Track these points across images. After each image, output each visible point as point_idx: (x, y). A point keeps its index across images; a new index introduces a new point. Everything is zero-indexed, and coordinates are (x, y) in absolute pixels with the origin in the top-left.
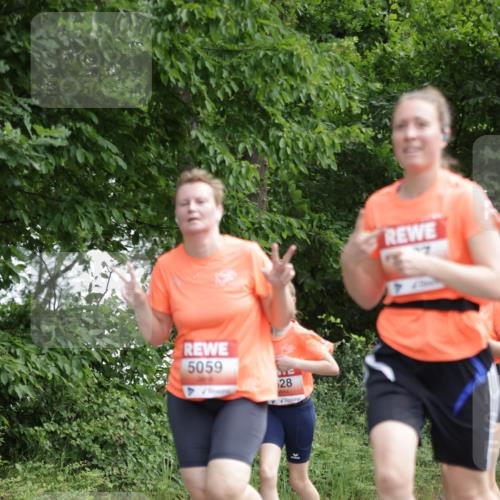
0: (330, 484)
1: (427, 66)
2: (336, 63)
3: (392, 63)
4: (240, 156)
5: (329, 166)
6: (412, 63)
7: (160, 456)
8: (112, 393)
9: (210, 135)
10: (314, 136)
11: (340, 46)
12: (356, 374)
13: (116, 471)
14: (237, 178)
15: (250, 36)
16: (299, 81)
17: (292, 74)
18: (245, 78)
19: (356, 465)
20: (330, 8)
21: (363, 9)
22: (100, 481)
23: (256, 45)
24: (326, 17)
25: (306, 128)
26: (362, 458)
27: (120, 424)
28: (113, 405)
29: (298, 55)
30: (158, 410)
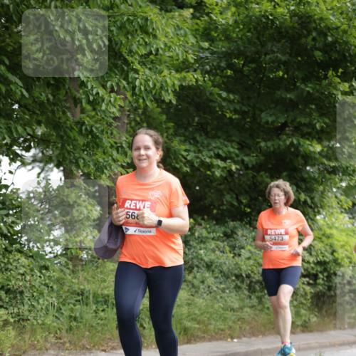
1: (241, 30)
2: (178, 28)
3: (217, 27)
4: (109, 90)
5: (170, 101)
6: (231, 28)
7: (47, 300)
8: (15, 255)
10: (160, 79)
11: (181, 15)
13: (16, 310)
14: (107, 105)
15: (117, 6)
16: (151, 40)
17: (147, 33)
18: (113, 35)
19: (185, 310)
22: (5, 317)
23: (122, 12)
25: (155, 73)
26: (189, 305)
27: (20, 277)
28: (14, 264)
29: (151, 19)
30: (46, 268)
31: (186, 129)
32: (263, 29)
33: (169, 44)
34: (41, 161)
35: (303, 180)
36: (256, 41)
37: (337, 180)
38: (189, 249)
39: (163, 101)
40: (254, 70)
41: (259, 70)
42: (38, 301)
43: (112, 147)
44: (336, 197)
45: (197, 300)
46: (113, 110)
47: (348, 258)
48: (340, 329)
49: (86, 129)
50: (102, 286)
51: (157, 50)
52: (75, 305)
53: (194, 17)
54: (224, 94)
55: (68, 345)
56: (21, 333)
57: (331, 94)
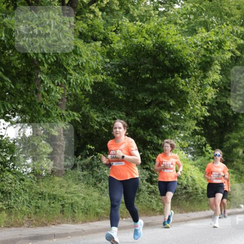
0: (87, 209)
1: (127, 52)
2: (93, 51)
3: (114, 51)
4: (56, 84)
5: (89, 91)
6: (121, 51)
7: (23, 197)
8: (6, 173)
9: (45, 76)
10: (83, 78)
11: (95, 45)
12: (98, 168)
13: (7, 203)
14: (55, 92)
16: (79, 57)
17: (76, 54)
18: (59, 55)
19: (97, 203)
20: (92, 30)
21: (104, 31)
22: (1, 206)
24: (90, 34)
25: (81, 75)
26: (99, 200)
27: (9, 185)
29: (79, 47)
30: (23, 180)
31: (97, 105)
32: (139, 52)
33: (88, 60)
34: (21, 122)
35: (160, 132)
36: (135, 58)
37: (178, 133)
38: (99, 170)
39: (85, 90)
40: (134, 74)
41: (136, 74)
42: (18, 197)
43: (58, 115)
44: (178, 142)
45: (103, 197)
46: (58, 95)
47: (185, 175)
48: (180, 213)
49: (44, 107)
50: (53, 190)
51: (82, 63)
52: (38, 200)
53: (102, 45)
54: (117, 86)
55: (34, 221)
56: (10, 214)
57: (176, 86)
